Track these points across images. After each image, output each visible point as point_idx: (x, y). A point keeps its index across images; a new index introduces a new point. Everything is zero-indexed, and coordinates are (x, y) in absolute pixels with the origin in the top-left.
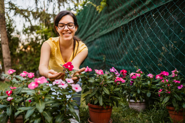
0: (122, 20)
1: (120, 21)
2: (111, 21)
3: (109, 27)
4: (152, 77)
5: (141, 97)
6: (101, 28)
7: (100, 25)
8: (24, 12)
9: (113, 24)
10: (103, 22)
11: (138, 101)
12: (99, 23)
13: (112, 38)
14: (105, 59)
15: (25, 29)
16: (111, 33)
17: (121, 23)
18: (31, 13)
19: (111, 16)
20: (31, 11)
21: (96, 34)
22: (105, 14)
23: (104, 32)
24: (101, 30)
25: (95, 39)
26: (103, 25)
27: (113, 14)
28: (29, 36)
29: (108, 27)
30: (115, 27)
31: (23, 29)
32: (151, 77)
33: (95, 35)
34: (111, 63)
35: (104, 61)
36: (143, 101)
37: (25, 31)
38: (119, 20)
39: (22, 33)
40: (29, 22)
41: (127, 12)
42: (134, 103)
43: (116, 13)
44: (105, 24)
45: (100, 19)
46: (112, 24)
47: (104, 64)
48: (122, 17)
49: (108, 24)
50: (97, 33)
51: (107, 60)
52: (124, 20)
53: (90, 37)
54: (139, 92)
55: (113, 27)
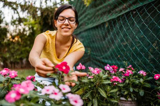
0: (110, 14)
1: (107, 16)
2: (98, 16)
4: (146, 75)
5: (132, 95)
6: (87, 21)
7: (86, 19)
8: (12, 5)
9: (100, 18)
10: (89, 17)
11: (129, 99)
12: (85, 17)
13: (99, 32)
14: (91, 52)
15: (13, 20)
16: (97, 27)
17: (109, 17)
18: (19, 5)
19: (98, 11)
20: (20, 4)
22: (92, 9)
23: (90, 26)
24: (87, 24)
25: (80, 33)
26: (89, 19)
27: (101, 9)
28: (16, 27)
29: (94, 21)
30: (102, 21)
31: (12, 21)
32: (144, 75)
33: (81, 29)
34: (97, 56)
35: (89, 54)
36: (135, 99)
37: (13, 23)
38: (106, 14)
39: (10, 24)
40: (17, 14)
41: (115, 7)
42: (125, 101)
43: (103, 7)
44: (92, 18)
45: (86, 13)
46: (98, 18)
47: (89, 57)
48: (109, 12)
49: (95, 18)
50: (83, 26)
51: (92, 53)
52: (112, 15)
54: (131, 90)
55: (100, 21)
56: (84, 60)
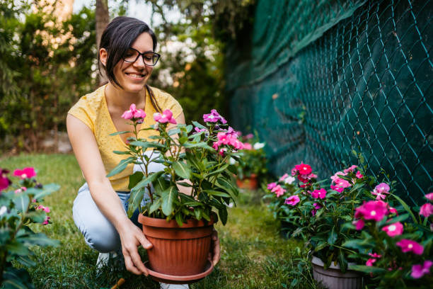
0: (345, 5)
1: (338, 9)
3: (315, 28)
7: (300, 20)
9: (324, 18)
10: (305, 13)
11: (333, 265)
12: (298, 16)
14: (305, 116)
16: (319, 44)
17: (340, 15)
21: (292, 44)
23: (306, 41)
24: (300, 36)
25: (291, 59)
26: (306, 21)
29: (313, 27)
30: (327, 27)
33: (291, 49)
35: (300, 122)
36: (347, 266)
38: (336, 6)
40: (160, 14)
42: (322, 268)
44: (309, 17)
45: (301, 4)
46: (322, 18)
47: (302, 131)
50: (295, 43)
52: (347, 6)
53: (282, 54)
54: (332, 239)
55: (323, 27)
56: (294, 140)
